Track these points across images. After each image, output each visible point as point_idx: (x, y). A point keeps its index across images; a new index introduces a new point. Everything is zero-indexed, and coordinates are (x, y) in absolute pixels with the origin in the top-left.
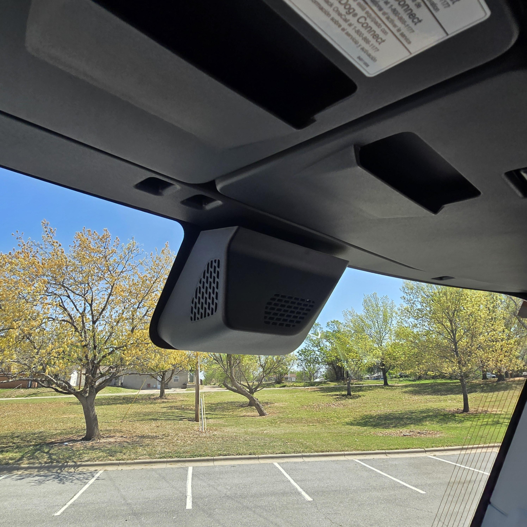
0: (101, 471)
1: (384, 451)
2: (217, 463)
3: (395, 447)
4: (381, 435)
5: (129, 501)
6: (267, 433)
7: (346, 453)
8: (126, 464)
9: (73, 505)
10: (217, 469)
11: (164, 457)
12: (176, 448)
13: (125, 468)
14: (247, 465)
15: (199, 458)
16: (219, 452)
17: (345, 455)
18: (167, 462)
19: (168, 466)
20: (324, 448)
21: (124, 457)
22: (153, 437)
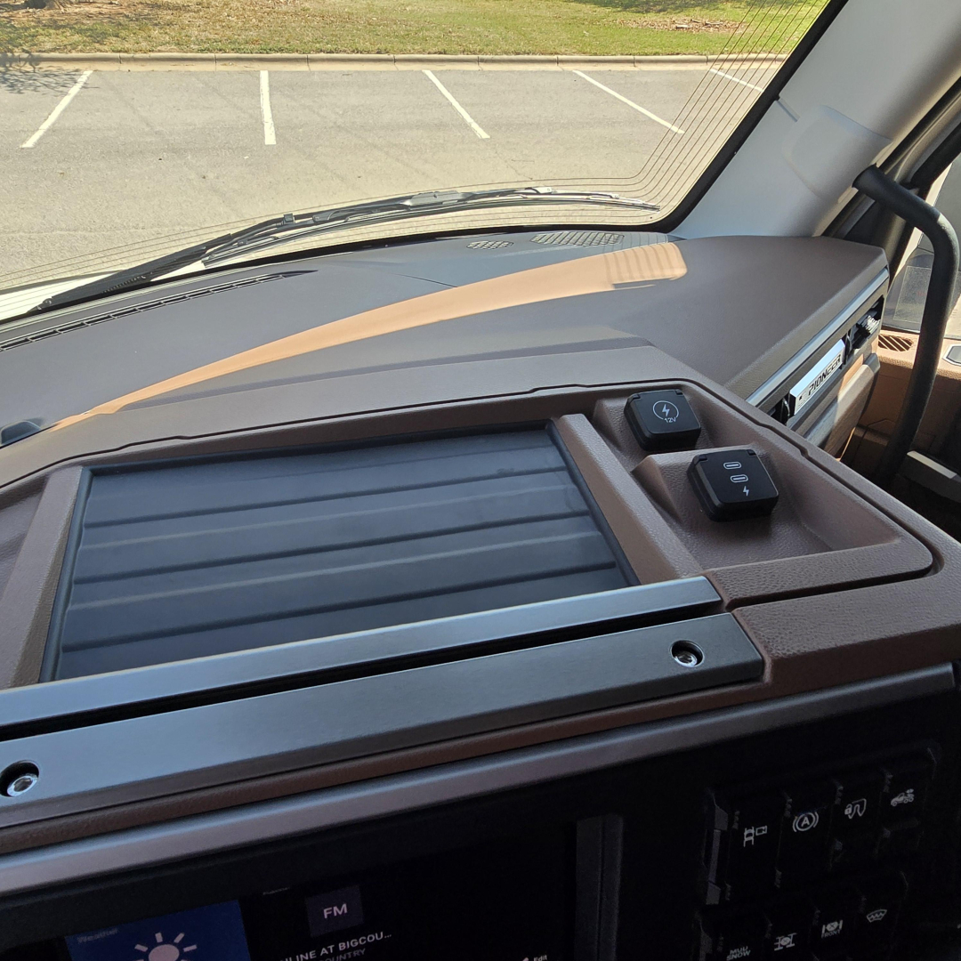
0: (86, 73)
1: (631, 57)
2: (315, 67)
3: (655, 50)
4: (635, 26)
5: (158, 128)
6: (412, 11)
7: (560, 57)
8: (135, 60)
9: (52, 131)
10: (316, 78)
11: (209, 50)
12: (228, 33)
13: (134, 67)
14: (374, 73)
15: (279, 55)
16: (318, 45)
17: (558, 61)
18: (216, 60)
19: (220, 67)
20: (522, 47)
21: (127, 46)
22: (177, 8)
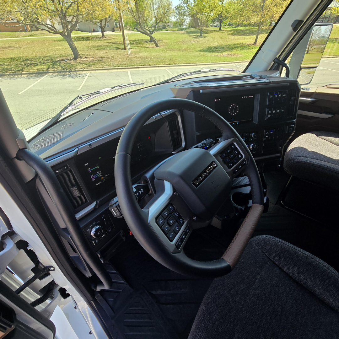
0: (88, 73)
1: (214, 63)
2: (140, 69)
3: (219, 61)
4: (214, 56)
5: (107, 84)
6: (161, 56)
7: (197, 64)
8: (99, 70)
9: (84, 86)
10: (141, 71)
11: (116, 67)
12: (119, 62)
13: (99, 71)
14: (154, 70)
15: (132, 67)
16: (140, 64)
17: (196, 65)
18: (117, 69)
19: (118, 70)
20: (188, 62)
21: (97, 67)
22: (107, 58)
